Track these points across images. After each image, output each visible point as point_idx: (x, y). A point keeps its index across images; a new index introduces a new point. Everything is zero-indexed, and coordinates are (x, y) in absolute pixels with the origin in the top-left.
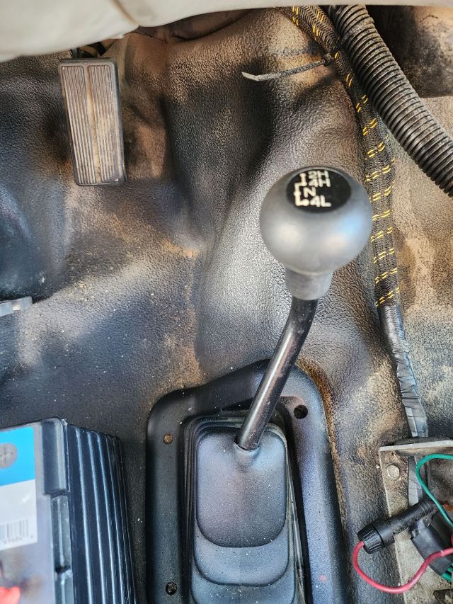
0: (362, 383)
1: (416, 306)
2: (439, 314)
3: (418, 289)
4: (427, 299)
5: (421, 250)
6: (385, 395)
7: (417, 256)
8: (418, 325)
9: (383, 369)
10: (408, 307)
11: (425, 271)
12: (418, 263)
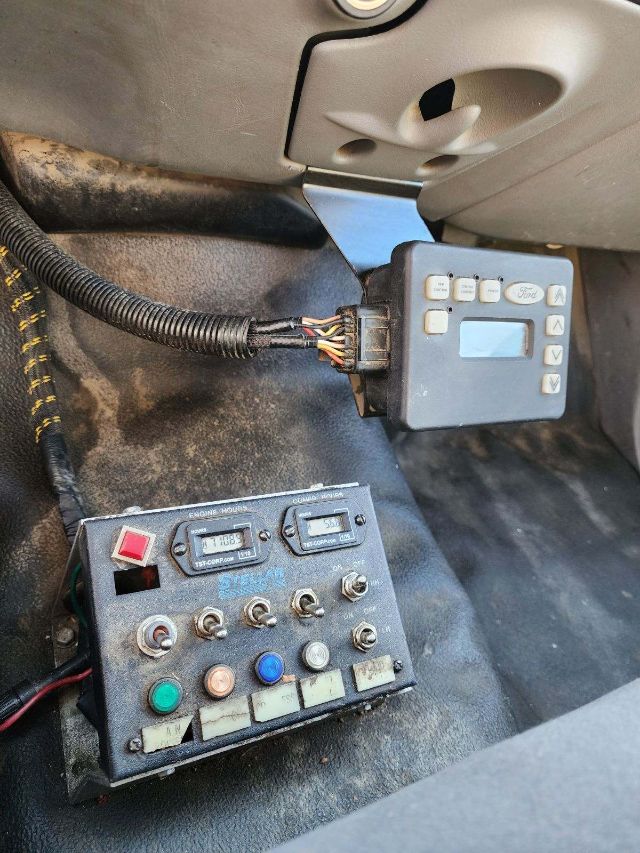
0: (25, 536)
1: (99, 449)
2: (126, 455)
3: (102, 431)
4: (113, 439)
5: (102, 392)
6: (56, 546)
7: (99, 399)
8: (102, 466)
9: (52, 515)
10: (89, 450)
11: (109, 413)
12: (101, 405)
